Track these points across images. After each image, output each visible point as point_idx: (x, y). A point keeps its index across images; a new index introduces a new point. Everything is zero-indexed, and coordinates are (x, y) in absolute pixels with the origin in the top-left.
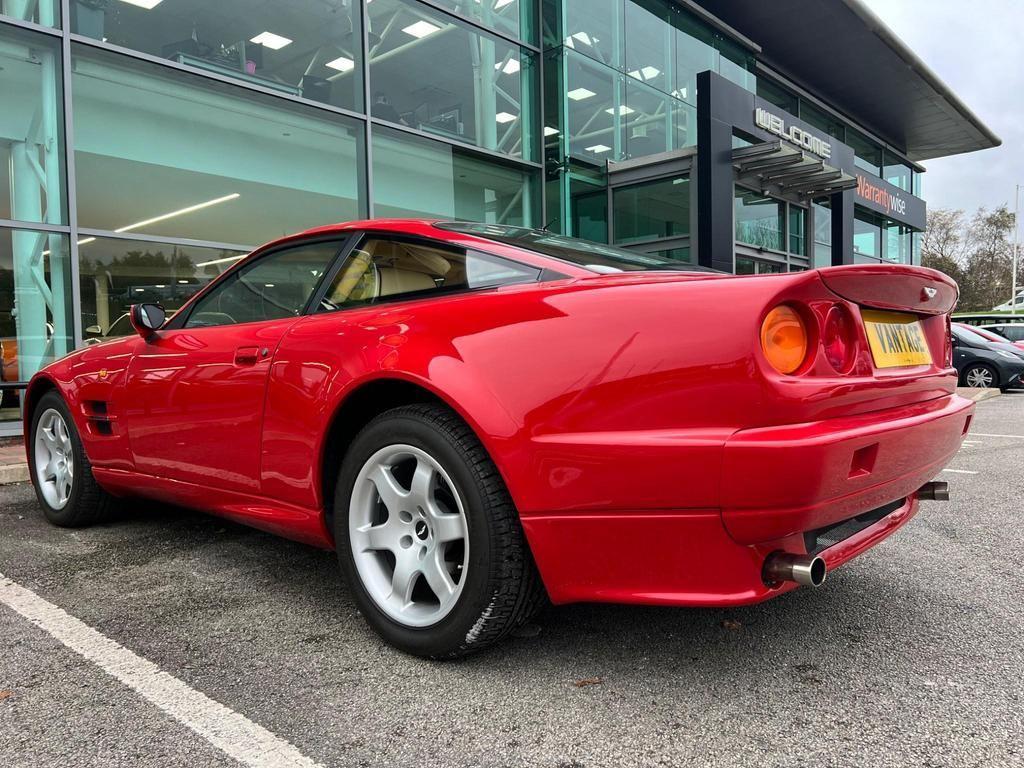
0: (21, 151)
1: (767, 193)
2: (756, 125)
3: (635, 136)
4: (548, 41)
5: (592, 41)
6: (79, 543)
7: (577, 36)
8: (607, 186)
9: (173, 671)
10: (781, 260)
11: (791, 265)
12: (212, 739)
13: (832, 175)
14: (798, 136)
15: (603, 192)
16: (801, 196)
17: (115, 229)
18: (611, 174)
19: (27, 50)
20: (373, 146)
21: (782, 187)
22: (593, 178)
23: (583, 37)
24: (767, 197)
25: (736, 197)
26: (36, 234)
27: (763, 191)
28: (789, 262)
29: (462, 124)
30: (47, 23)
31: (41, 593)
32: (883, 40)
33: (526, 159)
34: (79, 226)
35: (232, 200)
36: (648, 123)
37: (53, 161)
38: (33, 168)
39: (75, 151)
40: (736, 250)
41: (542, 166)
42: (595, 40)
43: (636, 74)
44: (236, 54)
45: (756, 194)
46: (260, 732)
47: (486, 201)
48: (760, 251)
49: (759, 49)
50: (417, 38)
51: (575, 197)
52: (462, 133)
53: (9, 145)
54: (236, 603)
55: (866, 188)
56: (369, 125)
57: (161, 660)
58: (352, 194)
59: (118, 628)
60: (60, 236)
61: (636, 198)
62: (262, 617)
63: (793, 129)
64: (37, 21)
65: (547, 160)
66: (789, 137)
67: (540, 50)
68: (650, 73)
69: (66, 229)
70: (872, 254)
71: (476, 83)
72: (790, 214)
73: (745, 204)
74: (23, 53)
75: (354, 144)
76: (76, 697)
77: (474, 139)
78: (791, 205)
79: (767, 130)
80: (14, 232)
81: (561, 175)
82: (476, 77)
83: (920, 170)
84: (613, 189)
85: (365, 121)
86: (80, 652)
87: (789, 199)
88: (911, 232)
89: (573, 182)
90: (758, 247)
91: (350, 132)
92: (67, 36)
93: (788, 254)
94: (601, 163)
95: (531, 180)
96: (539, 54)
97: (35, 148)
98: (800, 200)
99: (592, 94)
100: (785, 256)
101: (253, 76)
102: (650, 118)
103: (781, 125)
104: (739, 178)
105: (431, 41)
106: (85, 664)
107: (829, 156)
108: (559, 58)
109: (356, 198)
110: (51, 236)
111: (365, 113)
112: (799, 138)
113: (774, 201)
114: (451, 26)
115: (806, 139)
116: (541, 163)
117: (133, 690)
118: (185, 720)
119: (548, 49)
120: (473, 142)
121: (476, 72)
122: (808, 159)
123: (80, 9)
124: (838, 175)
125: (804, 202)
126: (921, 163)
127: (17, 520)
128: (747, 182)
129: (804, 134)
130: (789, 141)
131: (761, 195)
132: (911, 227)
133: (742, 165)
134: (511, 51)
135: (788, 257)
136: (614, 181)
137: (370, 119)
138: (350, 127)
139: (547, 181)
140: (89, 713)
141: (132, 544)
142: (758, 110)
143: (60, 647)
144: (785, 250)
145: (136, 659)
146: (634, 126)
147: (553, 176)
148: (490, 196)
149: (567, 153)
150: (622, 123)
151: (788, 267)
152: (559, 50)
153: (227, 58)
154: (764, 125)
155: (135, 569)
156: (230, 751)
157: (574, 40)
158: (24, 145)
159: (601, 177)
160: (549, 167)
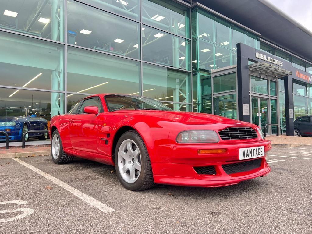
0: (55, 73)
1: (261, 77)
2: (256, 57)
3: (223, 62)
4: (193, 36)
5: (208, 35)
6: (62, 167)
7: (203, 34)
8: (211, 77)
9: (78, 189)
10: (267, 97)
11: (271, 99)
12: (84, 200)
13: (283, 71)
14: (271, 60)
15: (210, 78)
16: (274, 78)
17: (77, 92)
18: (212, 73)
19: (57, 48)
20: (143, 68)
21: (267, 75)
22: (207, 74)
23: (205, 35)
24: (262, 78)
25: (251, 78)
26: (57, 93)
27: (260, 77)
28: (270, 98)
29: (169, 61)
30: (61, 41)
31: (52, 175)
32: (302, 30)
33: (187, 70)
34: (67, 91)
35: (106, 84)
36: (226, 57)
37: (62, 75)
38: (57, 77)
39: (67, 73)
40: (251, 94)
41: (192, 72)
42: (209, 35)
43: (222, 44)
44: (108, 46)
45: (258, 78)
46: (94, 199)
47: (176, 82)
48: (260, 95)
49: (260, 35)
50: (157, 38)
51: (201, 80)
52: (169, 63)
53: (52, 71)
54: (95, 179)
55: (300, 74)
57: (76, 187)
58: (137, 81)
59: (68, 182)
60: (62, 94)
61: (220, 80)
62: (100, 181)
63: (269, 58)
64: (59, 41)
65: (193, 70)
66: (268, 60)
67: (191, 40)
68: (226, 43)
69: (64, 92)
70: (304, 95)
71: (173, 50)
72: (270, 83)
73: (256, 81)
74: (56, 49)
75: (138, 68)
76: (57, 192)
77: (173, 65)
78: (270, 81)
79: (260, 59)
80: (52, 93)
81: (197, 74)
82: (173, 48)
84: (213, 77)
85: (141, 62)
86: (59, 185)
87: (270, 79)
89: (201, 76)
90: (259, 94)
91: (137, 65)
92: (66, 44)
93: (270, 95)
94: (210, 70)
95: (188, 76)
97: (58, 72)
98: (274, 79)
99: (209, 50)
101: (112, 51)
102: (227, 56)
103: (265, 57)
104: (252, 73)
105: (162, 38)
106: (60, 187)
107: (282, 66)
108: (196, 41)
109: (138, 82)
110: (61, 94)
111: (141, 60)
112: (271, 61)
113: (265, 79)
115: (274, 61)
117: (69, 192)
118: (79, 197)
119: (193, 39)
120: (172, 66)
121: (173, 46)
122: (273, 67)
123: (70, 37)
124: (285, 71)
125: (275, 80)
127: (48, 162)
128: (255, 74)
129: (273, 59)
130: (268, 61)
131: (260, 78)
133: (253, 69)
134: (183, 40)
135: (270, 96)
136: (213, 75)
137: (142, 61)
138: (137, 63)
139: (193, 76)
140: (59, 195)
141: (74, 167)
142: (257, 53)
143: (55, 184)
144: (268, 94)
145: (71, 187)
146: (223, 59)
147: (195, 74)
148: (177, 81)
149: (199, 67)
150: (216, 59)
151: (270, 99)
152: (196, 39)
153: (106, 47)
154: (259, 57)
155: (73, 172)
156: (87, 202)
157: (203, 36)
158: (55, 71)
159: (209, 74)
160: (193, 72)
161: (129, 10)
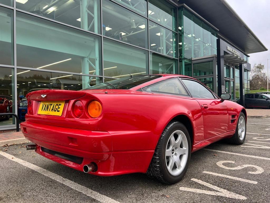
0: (86, 59)
1: (227, 64)
2: (227, 50)
8: (192, 63)
10: (229, 80)
14: (234, 52)
15: (191, 64)
18: (193, 60)
19: (93, 39)
33: (174, 57)
34: (105, 76)
35: (114, 68)
41: (178, 59)
47: (159, 66)
49: (219, 30)
51: (185, 65)
53: (83, 58)
56: (149, 52)
63: (234, 50)
64: (94, 32)
72: (231, 69)
75: (145, 56)
79: (229, 51)
81: (183, 61)
83: (249, 56)
84: (193, 64)
85: (148, 51)
87: (231, 66)
88: (247, 71)
89: (185, 62)
91: (145, 53)
92: (102, 36)
94: (190, 58)
95: (175, 62)
96: (177, 34)
100: (230, 79)
103: (232, 49)
107: (240, 56)
109: (145, 67)
114: (156, 26)
115: (236, 52)
116: (178, 58)
125: (233, 66)
126: (249, 55)
132: (247, 70)
136: (193, 62)
137: (149, 50)
138: (145, 52)
139: (179, 62)
142: (228, 46)
144: (230, 77)
147: (181, 61)
150: (194, 49)
151: (231, 81)
152: (182, 33)
159: (190, 61)
160: (180, 59)
161: (134, 7)
